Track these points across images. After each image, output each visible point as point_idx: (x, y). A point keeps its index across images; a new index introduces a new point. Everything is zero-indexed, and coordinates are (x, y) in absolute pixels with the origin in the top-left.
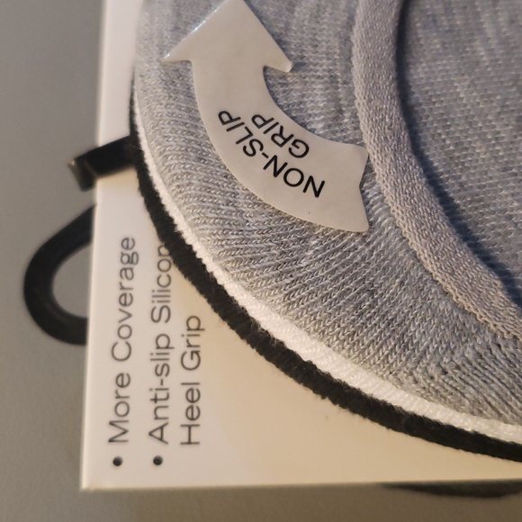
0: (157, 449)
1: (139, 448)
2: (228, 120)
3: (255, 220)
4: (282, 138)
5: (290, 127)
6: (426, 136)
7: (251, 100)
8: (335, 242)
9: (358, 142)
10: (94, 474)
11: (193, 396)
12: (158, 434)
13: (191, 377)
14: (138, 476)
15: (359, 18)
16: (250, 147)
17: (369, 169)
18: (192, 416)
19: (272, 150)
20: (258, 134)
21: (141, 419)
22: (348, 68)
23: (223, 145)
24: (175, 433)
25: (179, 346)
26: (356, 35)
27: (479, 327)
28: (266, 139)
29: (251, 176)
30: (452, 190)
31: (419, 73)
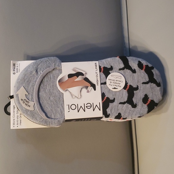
0: (18, 125)
1: (16, 125)
2: (22, 100)
3: (24, 109)
4: (27, 101)
5: (28, 100)
6: (40, 100)
7: (24, 98)
8: (31, 111)
9: (34, 101)
10: (12, 128)
11: (21, 121)
12: (17, 124)
13: (20, 119)
14: (16, 128)
15: (35, 88)
16: (24, 102)
17: (35, 104)
18: (21, 122)
19: (26, 103)
20: (25, 101)
21: (16, 123)
22: (33, 94)
23: (21, 102)
24: (19, 124)
25: (19, 116)
26: (34, 90)
27: (43, 118)
28: (25, 102)
29: (24, 105)
30: (42, 105)
31: (40, 94)
